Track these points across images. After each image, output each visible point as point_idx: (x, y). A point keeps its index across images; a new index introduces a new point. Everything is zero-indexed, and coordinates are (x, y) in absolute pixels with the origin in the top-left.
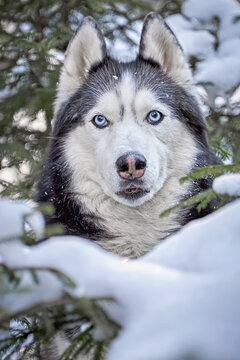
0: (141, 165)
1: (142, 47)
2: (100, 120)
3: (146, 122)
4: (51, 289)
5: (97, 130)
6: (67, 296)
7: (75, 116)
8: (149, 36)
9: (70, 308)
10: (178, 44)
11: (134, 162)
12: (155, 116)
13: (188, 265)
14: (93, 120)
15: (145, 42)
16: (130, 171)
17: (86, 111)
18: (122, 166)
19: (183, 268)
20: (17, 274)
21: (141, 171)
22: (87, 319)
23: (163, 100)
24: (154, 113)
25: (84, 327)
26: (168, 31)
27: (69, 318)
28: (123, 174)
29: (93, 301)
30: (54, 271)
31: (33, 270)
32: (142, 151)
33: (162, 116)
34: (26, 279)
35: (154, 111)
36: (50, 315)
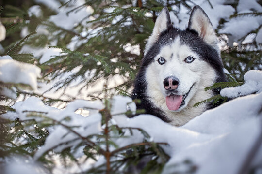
0: (176, 83)
1: (190, 23)
2: (162, 60)
3: (184, 62)
4: (138, 138)
5: (159, 65)
6: (145, 142)
7: (151, 57)
8: (194, 18)
9: (147, 147)
10: (210, 22)
11: (172, 81)
12: (190, 59)
13: (203, 130)
14: (158, 60)
15: (191, 21)
16: (170, 86)
17: (156, 55)
18: (166, 83)
19: (201, 132)
20: (123, 130)
21: (176, 86)
22: (155, 153)
23: (195, 51)
24: (190, 58)
25: (154, 158)
26: (204, 16)
27: (146, 152)
28: (167, 87)
29: (158, 144)
30: (140, 130)
31: (130, 129)
32: (177, 76)
33: (194, 59)
34: (127, 132)
35: (189, 57)
36: (138, 151)
